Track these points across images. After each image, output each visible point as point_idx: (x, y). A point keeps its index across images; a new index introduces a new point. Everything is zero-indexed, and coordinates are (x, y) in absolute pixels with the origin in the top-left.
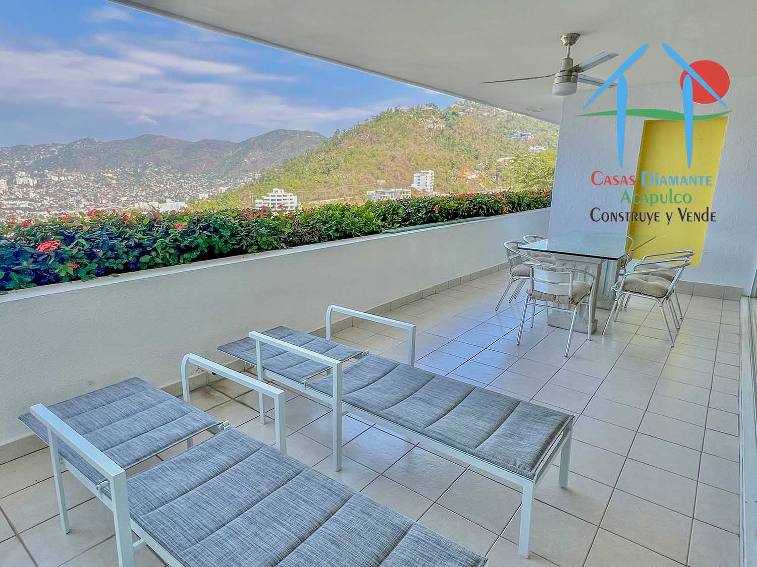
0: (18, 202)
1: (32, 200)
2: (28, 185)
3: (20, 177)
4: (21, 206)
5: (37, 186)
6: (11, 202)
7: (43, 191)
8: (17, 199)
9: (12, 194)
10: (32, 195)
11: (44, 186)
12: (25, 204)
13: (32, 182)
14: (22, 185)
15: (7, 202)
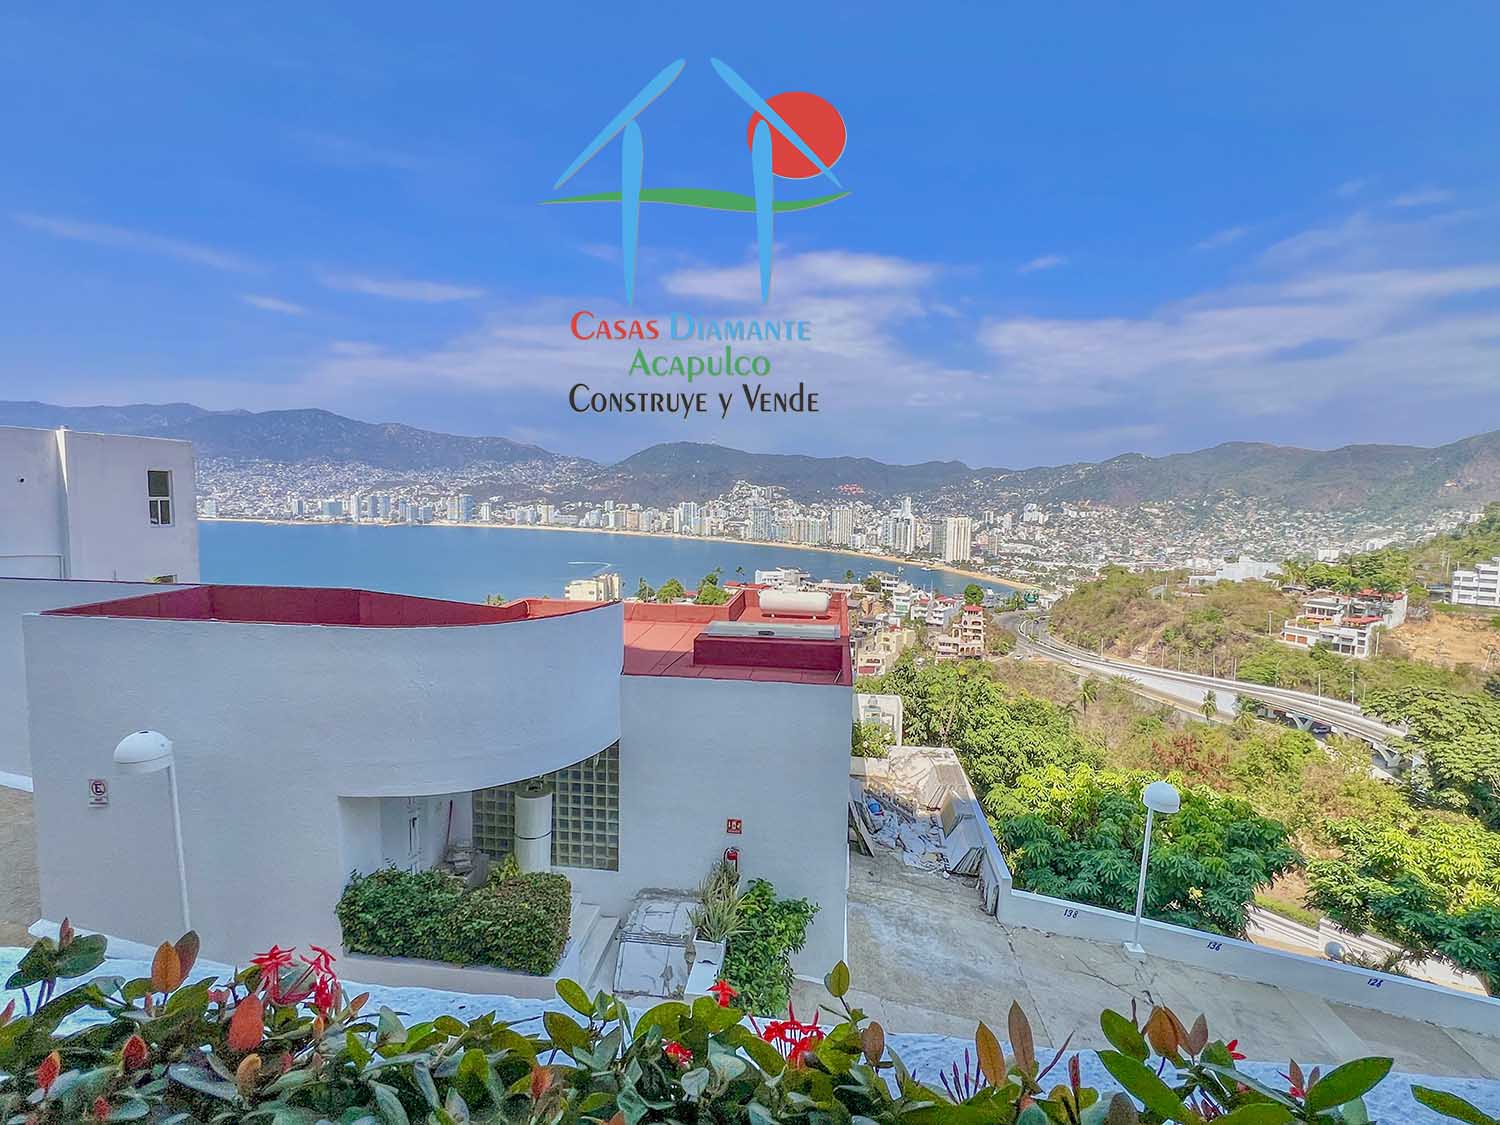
0: (1019, 546)
1: (1037, 544)
2: (1035, 523)
3: (1029, 511)
4: (1023, 551)
5: (1048, 525)
6: (1011, 545)
7: (1053, 531)
8: (1020, 541)
9: (1015, 534)
10: (1038, 538)
11: (1056, 524)
12: (1027, 550)
13: (1043, 518)
14: (1028, 523)
15: (1006, 545)
